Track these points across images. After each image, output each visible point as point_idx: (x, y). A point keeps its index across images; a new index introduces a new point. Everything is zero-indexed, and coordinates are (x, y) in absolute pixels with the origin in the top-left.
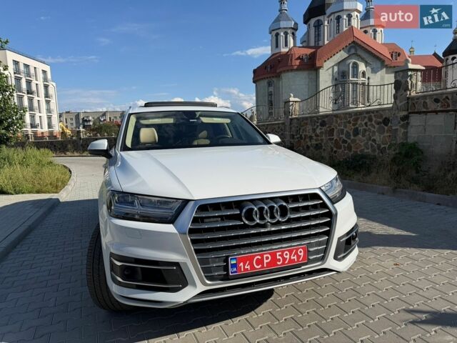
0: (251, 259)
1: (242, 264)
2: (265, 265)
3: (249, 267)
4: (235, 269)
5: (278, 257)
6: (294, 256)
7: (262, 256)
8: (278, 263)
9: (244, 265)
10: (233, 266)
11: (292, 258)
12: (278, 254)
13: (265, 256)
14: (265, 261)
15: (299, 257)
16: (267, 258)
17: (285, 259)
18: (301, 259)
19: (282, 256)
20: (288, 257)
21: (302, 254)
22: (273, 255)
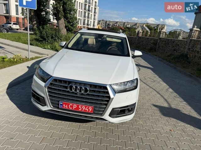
0: (68, 105)
1: (64, 105)
2: (74, 109)
3: (67, 107)
4: (62, 106)
5: (80, 107)
6: (87, 109)
7: (73, 105)
8: (79, 109)
9: (65, 106)
10: (61, 105)
11: (86, 109)
12: (80, 106)
13: (74, 105)
14: (74, 107)
15: (89, 110)
16: (75, 106)
17: (82, 109)
18: (90, 111)
19: (81, 107)
20: (84, 108)
21: (91, 109)
22: (78, 106)
